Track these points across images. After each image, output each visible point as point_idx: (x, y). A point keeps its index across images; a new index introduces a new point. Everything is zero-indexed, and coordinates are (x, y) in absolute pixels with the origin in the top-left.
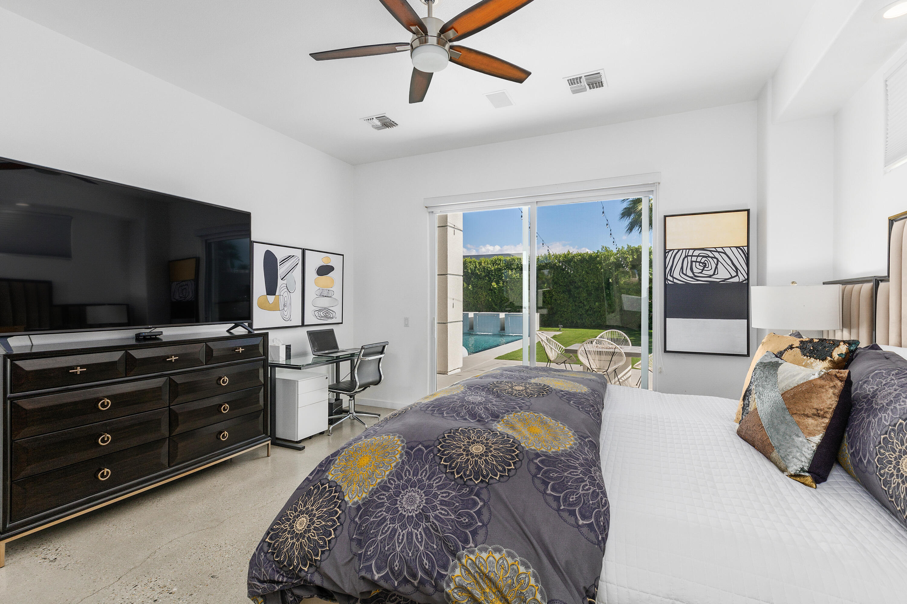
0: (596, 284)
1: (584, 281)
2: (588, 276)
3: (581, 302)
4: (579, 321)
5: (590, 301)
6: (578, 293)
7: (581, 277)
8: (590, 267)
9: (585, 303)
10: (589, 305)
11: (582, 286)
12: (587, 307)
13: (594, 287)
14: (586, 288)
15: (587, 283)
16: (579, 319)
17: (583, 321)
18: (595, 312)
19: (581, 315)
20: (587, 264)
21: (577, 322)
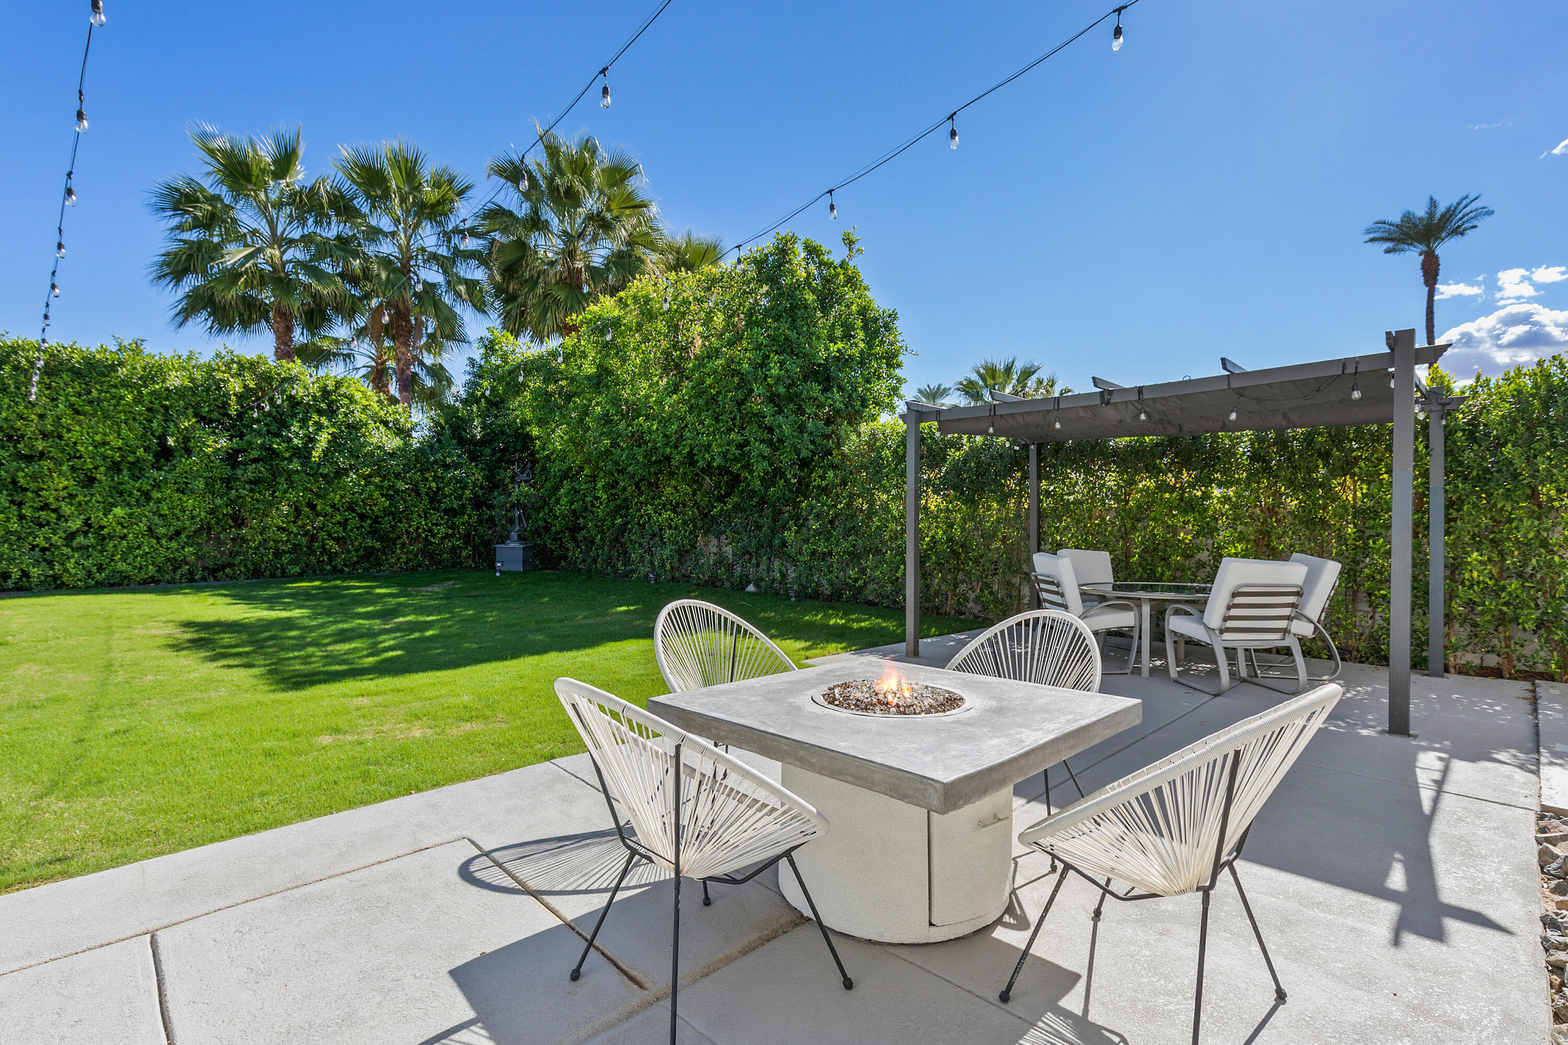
0: (112, 449)
1: (60, 437)
2: (79, 423)
3: (45, 507)
4: (34, 571)
5: (86, 503)
6: (34, 478)
7: (49, 420)
8: (89, 393)
9: (66, 509)
10: (82, 517)
11: (54, 453)
12: (75, 524)
13: (105, 458)
14: (68, 460)
15: (75, 444)
16: (37, 563)
17: (52, 569)
18: (104, 538)
19: (43, 550)
20: (73, 381)
21: (25, 574)
